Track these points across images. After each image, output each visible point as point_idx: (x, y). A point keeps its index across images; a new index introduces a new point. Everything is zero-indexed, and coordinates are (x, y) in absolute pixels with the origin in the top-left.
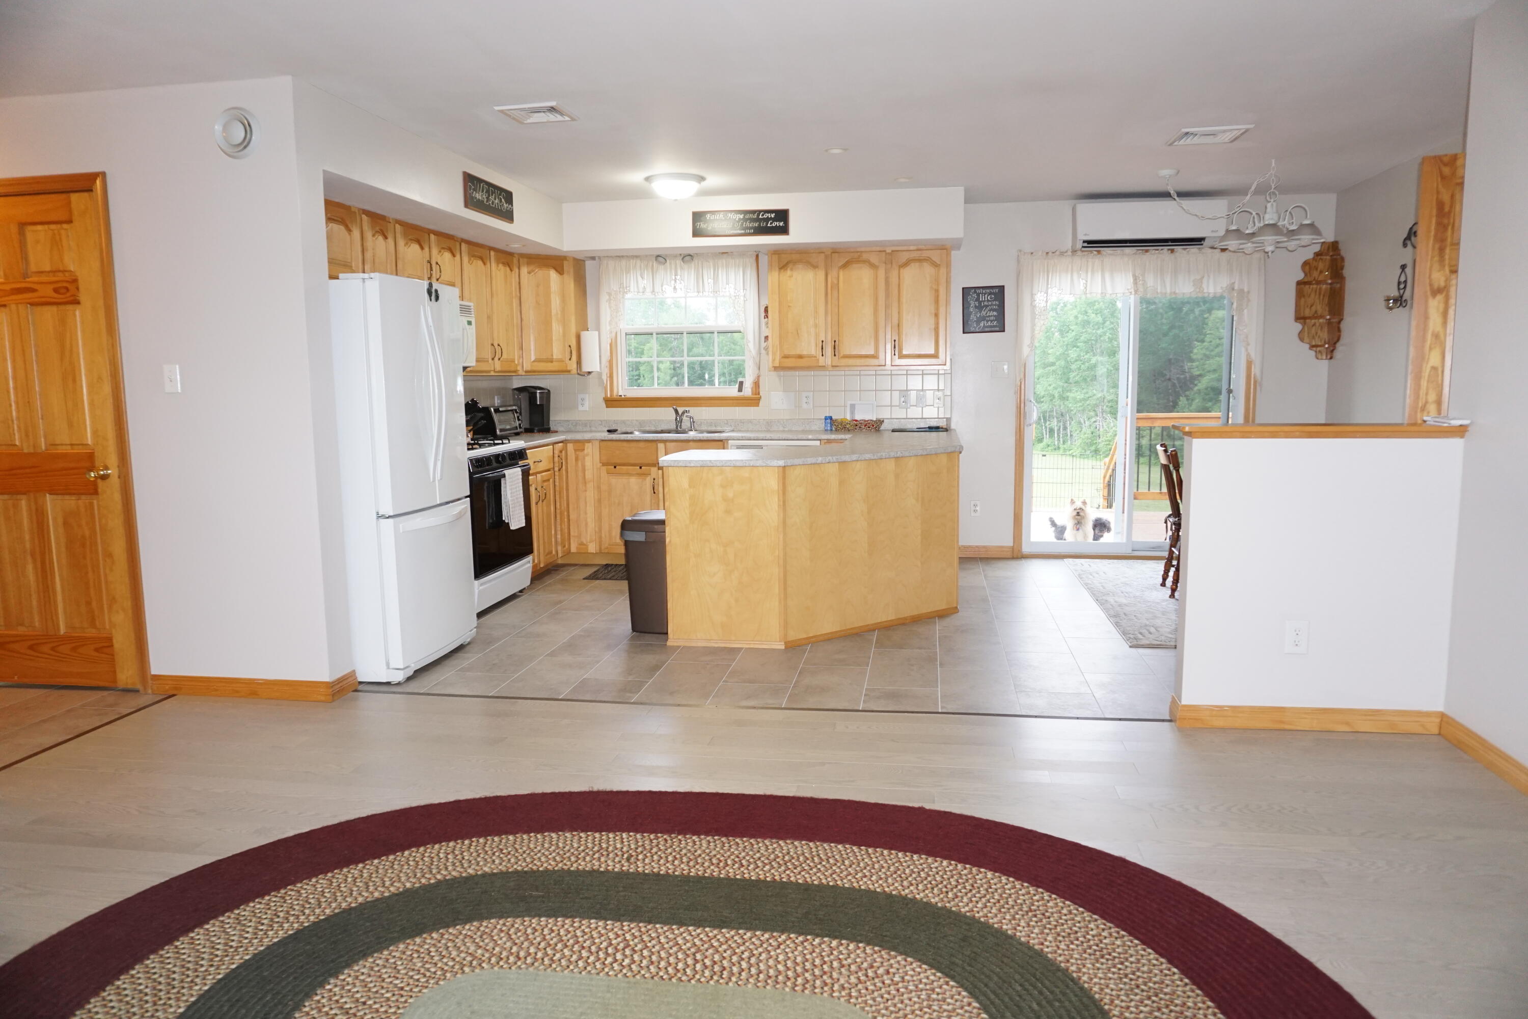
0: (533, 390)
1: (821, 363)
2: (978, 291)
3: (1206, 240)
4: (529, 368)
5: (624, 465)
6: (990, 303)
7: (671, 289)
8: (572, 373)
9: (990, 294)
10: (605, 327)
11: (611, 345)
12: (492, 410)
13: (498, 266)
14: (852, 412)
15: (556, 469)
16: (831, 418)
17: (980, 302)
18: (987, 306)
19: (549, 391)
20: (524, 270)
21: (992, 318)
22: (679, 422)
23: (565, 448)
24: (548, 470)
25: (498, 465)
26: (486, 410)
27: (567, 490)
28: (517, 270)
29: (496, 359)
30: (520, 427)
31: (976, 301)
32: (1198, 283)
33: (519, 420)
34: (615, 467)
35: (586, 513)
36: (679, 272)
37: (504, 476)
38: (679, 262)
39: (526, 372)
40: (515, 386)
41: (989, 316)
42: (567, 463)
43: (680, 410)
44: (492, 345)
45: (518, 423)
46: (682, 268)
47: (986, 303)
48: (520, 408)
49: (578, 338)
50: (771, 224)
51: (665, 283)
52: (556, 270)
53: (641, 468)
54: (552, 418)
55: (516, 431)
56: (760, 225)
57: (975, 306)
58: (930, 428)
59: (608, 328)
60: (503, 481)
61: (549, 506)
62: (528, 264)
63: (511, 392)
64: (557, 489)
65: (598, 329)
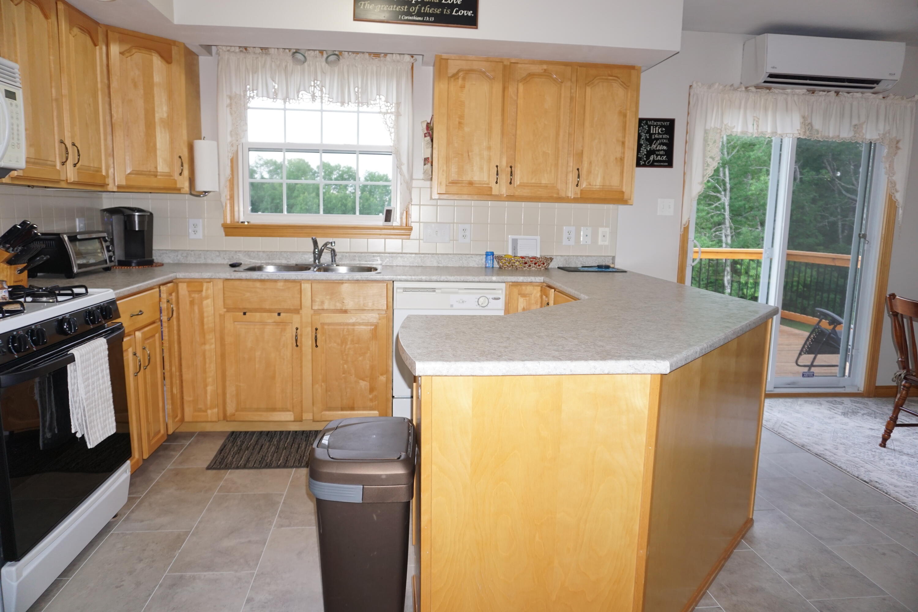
0: (130, 212)
1: (495, 192)
2: (649, 123)
3: (880, 84)
4: (124, 183)
5: (256, 310)
6: (661, 136)
7: (309, 96)
8: (182, 191)
9: (661, 126)
10: (226, 138)
11: (232, 161)
12: (66, 239)
13: (71, 29)
14: (515, 248)
15: (164, 318)
16: (492, 254)
17: (651, 135)
18: (657, 139)
19: (151, 214)
20: (115, 49)
21: (661, 153)
22: (318, 255)
23: (176, 290)
24: (154, 323)
25: (63, 337)
26: (57, 238)
27: (179, 343)
28: (104, 48)
29: (70, 163)
30: (111, 261)
31: (647, 133)
32: (857, 128)
33: (109, 251)
34: (245, 314)
35: (205, 372)
36: (319, 78)
37: (72, 359)
38: (321, 62)
39: (119, 187)
40: (105, 207)
41: (659, 150)
42: (178, 309)
43: (321, 242)
44: (62, 142)
45: (106, 255)
46: (323, 72)
47: (657, 136)
48: (111, 234)
49: (191, 149)
50: (457, 12)
51: (302, 88)
52: (162, 57)
53: (279, 314)
54: (156, 246)
55: (105, 266)
56: (442, 12)
57: (646, 138)
58: (599, 267)
59: (229, 139)
60: (70, 367)
61: (154, 372)
62: (121, 41)
63: (99, 214)
64: (166, 345)
65: (216, 137)
